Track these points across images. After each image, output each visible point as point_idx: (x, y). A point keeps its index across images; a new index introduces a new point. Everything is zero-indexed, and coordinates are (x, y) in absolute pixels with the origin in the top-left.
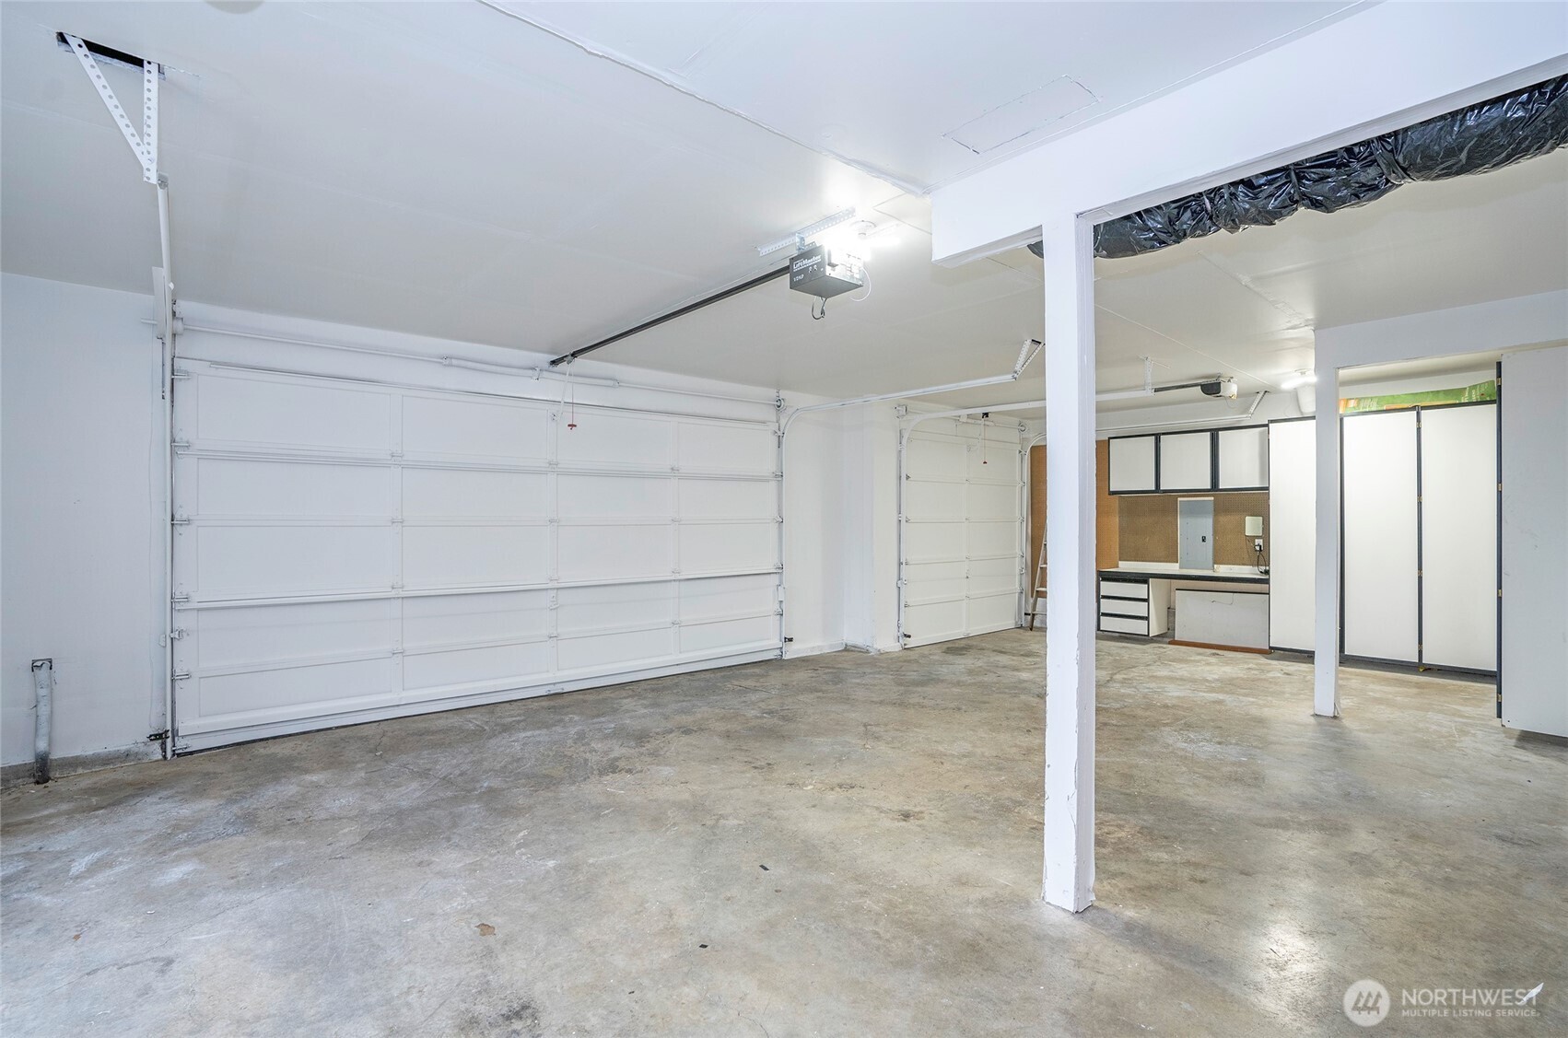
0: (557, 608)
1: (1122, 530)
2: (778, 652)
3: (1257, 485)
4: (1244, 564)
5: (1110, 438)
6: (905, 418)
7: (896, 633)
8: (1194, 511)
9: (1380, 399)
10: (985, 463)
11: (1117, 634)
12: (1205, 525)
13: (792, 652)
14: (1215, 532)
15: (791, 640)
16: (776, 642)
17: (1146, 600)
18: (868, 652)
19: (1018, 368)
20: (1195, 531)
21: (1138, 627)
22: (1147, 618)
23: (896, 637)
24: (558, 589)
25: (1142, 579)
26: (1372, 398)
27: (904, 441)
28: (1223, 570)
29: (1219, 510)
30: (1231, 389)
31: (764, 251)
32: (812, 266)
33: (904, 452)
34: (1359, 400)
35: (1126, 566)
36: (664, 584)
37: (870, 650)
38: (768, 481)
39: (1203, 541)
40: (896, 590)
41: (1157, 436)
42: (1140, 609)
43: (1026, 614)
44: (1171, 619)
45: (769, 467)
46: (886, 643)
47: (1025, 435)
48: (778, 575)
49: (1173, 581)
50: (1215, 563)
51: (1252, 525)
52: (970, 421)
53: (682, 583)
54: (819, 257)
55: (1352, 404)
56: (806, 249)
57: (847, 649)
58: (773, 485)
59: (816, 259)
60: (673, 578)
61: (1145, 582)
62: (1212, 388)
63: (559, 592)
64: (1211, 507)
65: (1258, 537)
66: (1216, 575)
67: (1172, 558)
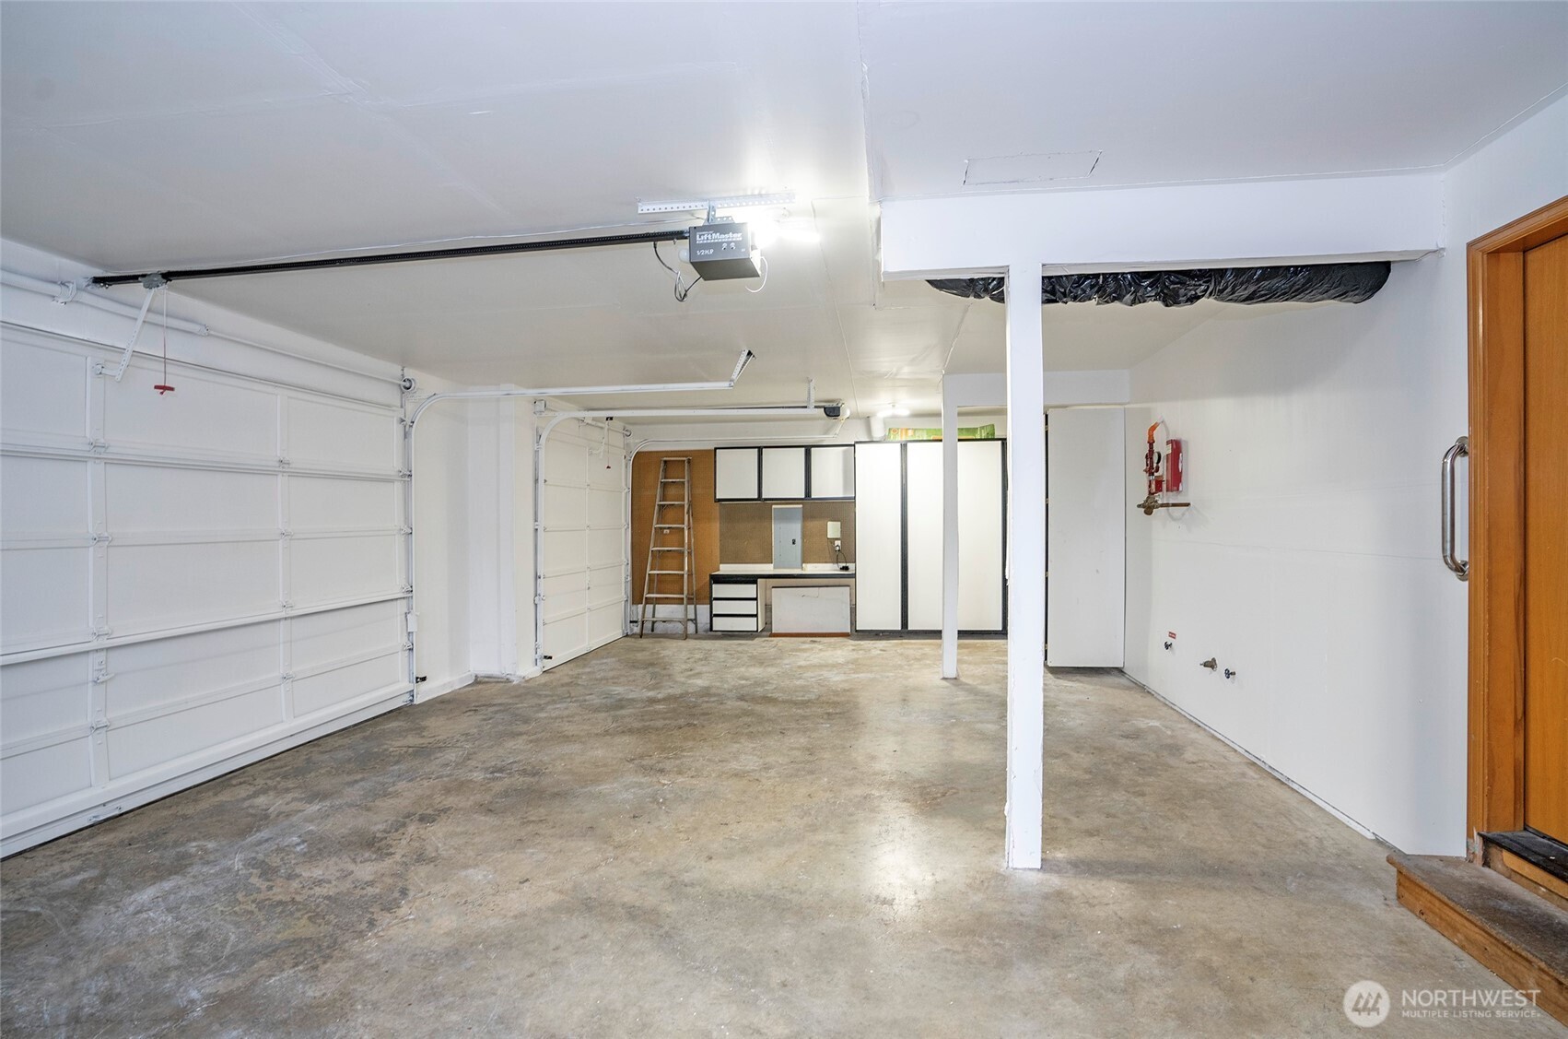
0: (106, 681)
1: (722, 534)
2: (407, 697)
3: (841, 496)
4: (826, 562)
5: (716, 449)
6: (543, 415)
7: (532, 656)
8: (786, 517)
9: (928, 431)
10: (608, 467)
11: (720, 633)
12: (795, 529)
13: (425, 694)
14: (804, 536)
15: (424, 679)
16: (404, 685)
17: (756, 599)
18: (508, 681)
19: (735, 376)
20: (786, 533)
21: (749, 625)
22: (756, 616)
23: (534, 660)
24: (108, 649)
25: (751, 579)
26: (923, 429)
27: (543, 440)
28: (811, 568)
29: (806, 517)
30: (846, 412)
31: (646, 208)
32: (729, 243)
33: (542, 454)
34: (915, 430)
35: (726, 569)
36: (270, 625)
37: (512, 678)
38: (392, 481)
39: (794, 543)
40: (533, 607)
41: (760, 449)
42: (750, 607)
43: (631, 622)
44: (768, 614)
45: (394, 464)
46: (527, 670)
47: (630, 440)
48: (404, 601)
49: (768, 580)
50: (803, 562)
51: (833, 529)
52: (594, 423)
53: (294, 621)
54: (739, 235)
55: (910, 432)
56: (718, 221)
57: (478, 681)
58: (397, 487)
59: (737, 237)
60: (283, 615)
61: (755, 582)
62: (832, 412)
63: (113, 654)
64: (800, 515)
65: (837, 539)
66: (804, 573)
67: (767, 559)
